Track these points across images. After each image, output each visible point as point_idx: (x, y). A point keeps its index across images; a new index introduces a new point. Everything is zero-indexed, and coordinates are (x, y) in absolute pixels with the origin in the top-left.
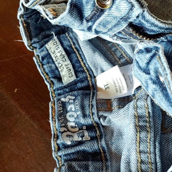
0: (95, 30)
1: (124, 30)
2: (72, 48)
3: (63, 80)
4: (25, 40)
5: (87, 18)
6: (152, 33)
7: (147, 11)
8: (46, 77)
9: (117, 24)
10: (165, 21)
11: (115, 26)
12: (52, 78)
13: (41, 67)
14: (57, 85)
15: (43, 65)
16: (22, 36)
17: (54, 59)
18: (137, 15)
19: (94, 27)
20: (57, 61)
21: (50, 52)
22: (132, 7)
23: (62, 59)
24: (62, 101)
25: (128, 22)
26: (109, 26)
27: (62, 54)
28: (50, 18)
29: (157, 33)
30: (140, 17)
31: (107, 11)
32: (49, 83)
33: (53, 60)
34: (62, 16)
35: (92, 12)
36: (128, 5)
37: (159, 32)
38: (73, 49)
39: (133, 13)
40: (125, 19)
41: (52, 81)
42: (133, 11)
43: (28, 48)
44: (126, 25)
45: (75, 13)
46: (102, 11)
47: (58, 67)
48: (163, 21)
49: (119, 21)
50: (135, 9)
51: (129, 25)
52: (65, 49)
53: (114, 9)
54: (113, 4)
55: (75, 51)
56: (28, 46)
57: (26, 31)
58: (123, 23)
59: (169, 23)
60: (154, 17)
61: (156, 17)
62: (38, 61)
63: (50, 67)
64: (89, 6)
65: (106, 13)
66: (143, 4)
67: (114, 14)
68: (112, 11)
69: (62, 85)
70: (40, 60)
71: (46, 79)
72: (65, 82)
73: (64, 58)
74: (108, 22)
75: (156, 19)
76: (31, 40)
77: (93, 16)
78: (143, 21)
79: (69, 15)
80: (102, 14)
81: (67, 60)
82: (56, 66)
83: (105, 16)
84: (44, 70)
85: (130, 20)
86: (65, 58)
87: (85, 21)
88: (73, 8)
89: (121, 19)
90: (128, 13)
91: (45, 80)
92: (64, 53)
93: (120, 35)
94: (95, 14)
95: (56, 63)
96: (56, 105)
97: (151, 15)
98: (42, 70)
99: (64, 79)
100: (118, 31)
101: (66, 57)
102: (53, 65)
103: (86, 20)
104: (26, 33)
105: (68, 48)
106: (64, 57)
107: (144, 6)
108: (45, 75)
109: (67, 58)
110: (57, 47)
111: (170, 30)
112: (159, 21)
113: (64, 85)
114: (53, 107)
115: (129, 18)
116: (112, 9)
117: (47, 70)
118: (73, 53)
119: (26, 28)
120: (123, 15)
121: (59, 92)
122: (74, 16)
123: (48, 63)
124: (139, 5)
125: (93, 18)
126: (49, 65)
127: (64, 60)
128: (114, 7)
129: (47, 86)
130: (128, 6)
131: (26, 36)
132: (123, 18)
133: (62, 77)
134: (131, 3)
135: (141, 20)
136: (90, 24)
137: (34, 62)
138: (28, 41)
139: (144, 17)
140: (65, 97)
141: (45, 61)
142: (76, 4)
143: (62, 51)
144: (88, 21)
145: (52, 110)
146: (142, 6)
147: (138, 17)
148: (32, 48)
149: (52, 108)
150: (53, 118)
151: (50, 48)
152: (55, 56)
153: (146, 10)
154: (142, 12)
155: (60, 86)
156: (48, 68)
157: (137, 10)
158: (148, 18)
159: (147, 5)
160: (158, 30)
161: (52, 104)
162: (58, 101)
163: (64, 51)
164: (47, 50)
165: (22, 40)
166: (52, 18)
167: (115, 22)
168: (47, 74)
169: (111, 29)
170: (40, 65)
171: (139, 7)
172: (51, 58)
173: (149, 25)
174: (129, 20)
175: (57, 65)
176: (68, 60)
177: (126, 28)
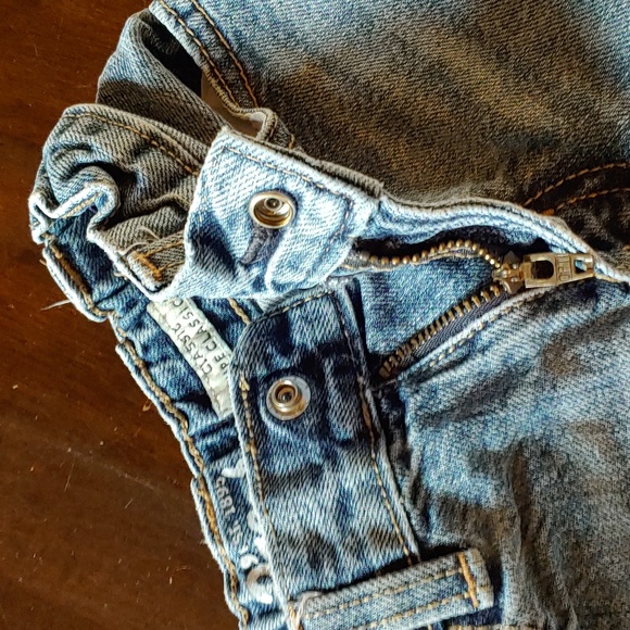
0: (273, 283)
1: (346, 262)
2: (230, 308)
3: (214, 405)
4: (73, 296)
5: (242, 258)
6: (421, 240)
7: (390, 198)
8: (161, 400)
9: (325, 253)
10: (442, 203)
11: (321, 260)
12: (180, 401)
13: (143, 372)
14: (201, 422)
15: (148, 365)
16: (62, 289)
17: (179, 344)
18: (366, 219)
19: (268, 279)
20: (189, 351)
21: (164, 328)
22: (348, 203)
23: (205, 345)
24: (227, 479)
25: (350, 241)
26: (308, 265)
27: (204, 329)
28: (148, 290)
29: (432, 235)
30: (378, 218)
31: (289, 229)
32: (174, 418)
33: (175, 348)
34: (178, 277)
35: (251, 242)
36: (335, 203)
37: (437, 232)
38: (233, 310)
39: (356, 218)
40: (340, 235)
41: (181, 412)
42: (355, 210)
43: (90, 317)
44: (348, 248)
45: (210, 257)
46: (277, 234)
47: (195, 369)
48: (436, 204)
49: (326, 246)
50: (356, 207)
51: (354, 246)
52: (210, 316)
53: (306, 221)
54: (297, 209)
55: (240, 314)
56: (89, 311)
57: (69, 271)
58: (337, 245)
59: (452, 203)
60: (411, 206)
61: (416, 203)
62: (134, 358)
63: (172, 370)
64: (239, 231)
65: (287, 236)
66: (371, 187)
67: (307, 233)
68: (302, 228)
69: (215, 420)
70: (137, 355)
71: (162, 405)
72: (222, 409)
73: (210, 341)
74: (300, 257)
75: (419, 207)
76: (90, 291)
77: (256, 253)
78: (389, 226)
79: (198, 269)
80: (278, 241)
81: (219, 345)
82: (189, 366)
83: (288, 243)
84: (154, 380)
85: (354, 235)
86: (214, 339)
87: (240, 270)
88: (200, 246)
89: (330, 238)
90: (343, 221)
91: (159, 408)
92: (207, 325)
93: (342, 273)
94: (260, 245)
95: (187, 357)
96: (212, 492)
97: (403, 205)
98: (149, 383)
99: (216, 401)
100: (335, 267)
101: (216, 337)
102: (179, 364)
103: (242, 264)
104: (69, 277)
105: (218, 311)
106: (210, 337)
107: (377, 191)
108: (157, 394)
109: (219, 337)
110: (185, 313)
111: (462, 220)
112: (427, 208)
113: (220, 419)
114: (206, 498)
115: (350, 231)
116: (299, 222)
117: (163, 381)
118: (233, 321)
119: (63, 262)
120: (333, 229)
121: (209, 441)
122: (211, 267)
123: (164, 359)
124: (363, 193)
125: (260, 256)
126: (167, 366)
127: (211, 347)
128: (303, 216)
129: (169, 427)
130: (337, 206)
131: (73, 284)
132: (333, 235)
133: (209, 393)
134: (342, 195)
135: (383, 224)
136: (255, 271)
137: (122, 362)
138: (82, 297)
139: (387, 216)
140: (233, 465)
141: (154, 354)
142: (205, 234)
143: (201, 321)
144: (247, 267)
145: (205, 509)
146: (371, 193)
147: (371, 220)
148: (100, 314)
149: (202, 500)
150: (211, 531)
151: (164, 317)
152: (182, 337)
153: (384, 199)
154: (376, 208)
155: (209, 422)
156: (166, 373)
157: (363, 208)
158: (398, 214)
159: (382, 185)
160: (432, 229)
161: (199, 490)
162: (215, 478)
163: (206, 321)
164: (156, 324)
165: (66, 298)
166: (152, 288)
167: (317, 251)
168: (164, 390)
169: (314, 269)
170: (140, 366)
171: (365, 199)
172: (169, 344)
173: (406, 227)
174: (350, 235)
175: (192, 363)
176: (223, 343)
177: (349, 254)
